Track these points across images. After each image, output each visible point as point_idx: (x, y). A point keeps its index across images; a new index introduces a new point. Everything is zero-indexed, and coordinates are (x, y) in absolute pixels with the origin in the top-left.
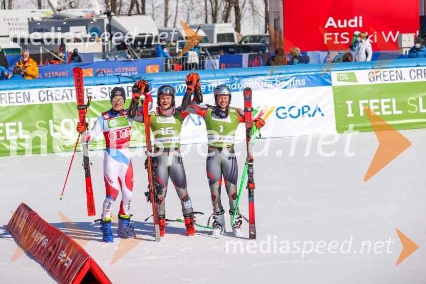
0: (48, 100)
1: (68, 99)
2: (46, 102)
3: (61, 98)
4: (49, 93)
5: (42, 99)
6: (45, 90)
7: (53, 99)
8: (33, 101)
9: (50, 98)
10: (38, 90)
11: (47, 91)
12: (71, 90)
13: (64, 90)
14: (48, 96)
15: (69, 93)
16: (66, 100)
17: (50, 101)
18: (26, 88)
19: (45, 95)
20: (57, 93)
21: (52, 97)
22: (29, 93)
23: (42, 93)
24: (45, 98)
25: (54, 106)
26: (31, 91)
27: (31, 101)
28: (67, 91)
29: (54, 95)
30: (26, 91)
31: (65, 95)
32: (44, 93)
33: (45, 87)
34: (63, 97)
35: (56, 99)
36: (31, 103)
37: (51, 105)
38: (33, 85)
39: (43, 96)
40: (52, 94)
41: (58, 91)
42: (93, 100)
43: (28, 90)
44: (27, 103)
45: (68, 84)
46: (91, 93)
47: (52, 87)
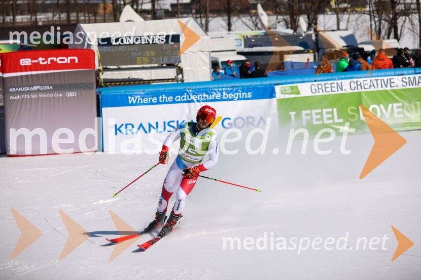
0: (358, 89)
1: (375, 88)
2: (356, 91)
3: (369, 87)
4: (359, 83)
5: (353, 88)
6: (355, 80)
7: (362, 88)
8: (345, 90)
9: (359, 87)
10: (349, 81)
11: (357, 81)
12: (377, 80)
13: (371, 80)
14: (357, 85)
15: (375, 83)
16: (372, 89)
17: (360, 90)
18: (338, 79)
19: (355, 85)
20: (365, 82)
21: (361, 86)
22: (341, 83)
23: (352, 83)
24: (355, 88)
25: (363, 94)
26: (343, 81)
27: (344, 90)
28: (373, 81)
29: (362, 85)
30: (339, 82)
31: (372, 85)
32: (354, 83)
33: (354, 78)
34: (370, 86)
35: (365, 88)
36: (344, 92)
37: (360, 93)
38: (343, 77)
39: (353, 85)
40: (361, 83)
41: (365, 81)
42: (395, 88)
43: (341, 81)
44: (340, 92)
45: (373, 75)
46: (394, 82)
47: (360, 78)
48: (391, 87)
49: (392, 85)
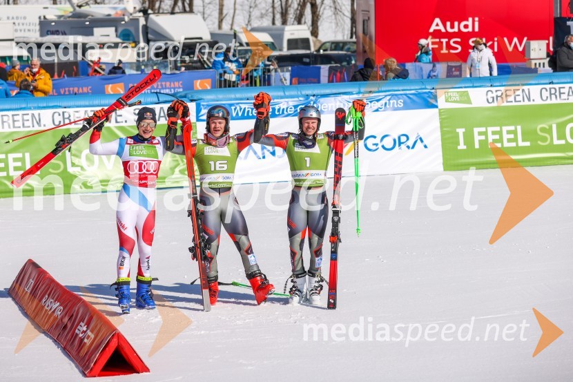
4: (66, 115)
5: (57, 123)
6: (61, 111)
8: (45, 126)
10: (52, 111)
11: (63, 113)
13: (86, 112)
14: (64, 118)
18: (35, 108)
19: (61, 118)
20: (77, 115)
21: (70, 120)
22: (39, 114)
23: (56, 115)
24: (60, 122)
26: (42, 112)
27: (42, 125)
28: (89, 112)
29: (72, 118)
30: (36, 112)
32: (59, 115)
33: (60, 107)
36: (42, 128)
38: (45, 105)
39: (58, 118)
40: (70, 116)
41: (77, 112)
42: (124, 124)
43: (39, 111)
44: (37, 128)
45: (91, 103)
46: (121, 116)
47: (69, 107)
48: (117, 122)
49: (119, 119)
